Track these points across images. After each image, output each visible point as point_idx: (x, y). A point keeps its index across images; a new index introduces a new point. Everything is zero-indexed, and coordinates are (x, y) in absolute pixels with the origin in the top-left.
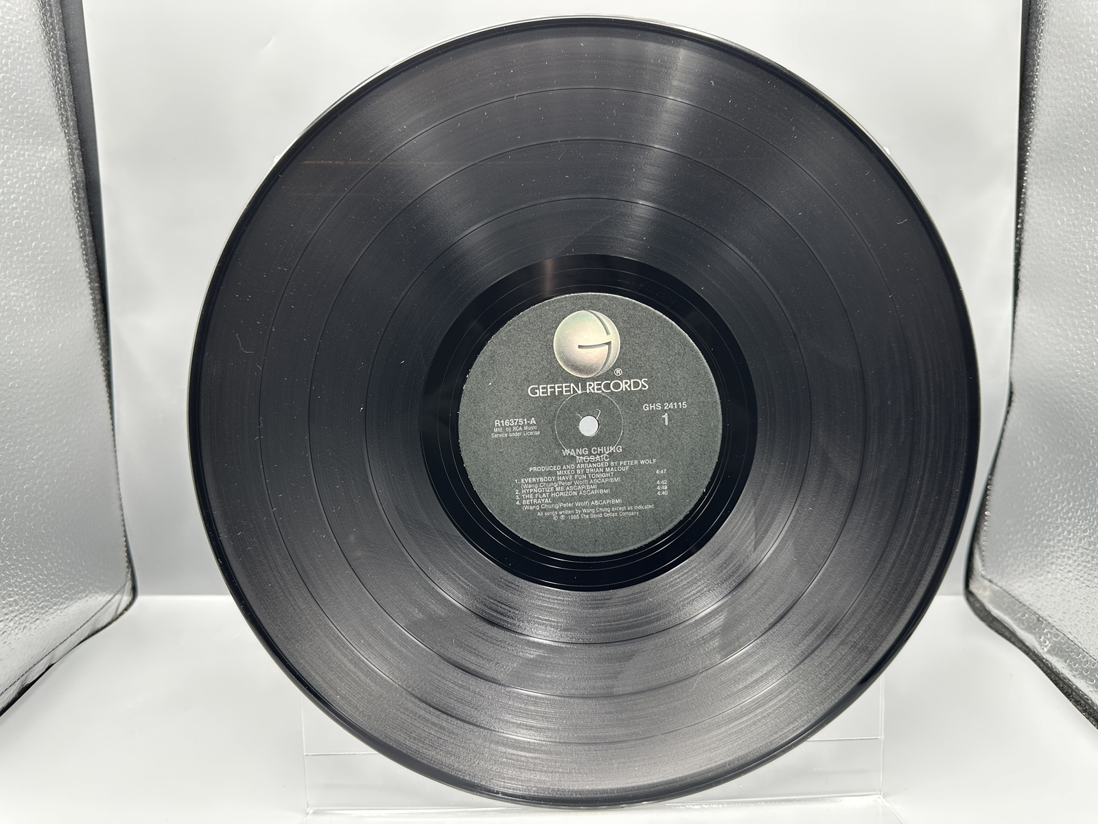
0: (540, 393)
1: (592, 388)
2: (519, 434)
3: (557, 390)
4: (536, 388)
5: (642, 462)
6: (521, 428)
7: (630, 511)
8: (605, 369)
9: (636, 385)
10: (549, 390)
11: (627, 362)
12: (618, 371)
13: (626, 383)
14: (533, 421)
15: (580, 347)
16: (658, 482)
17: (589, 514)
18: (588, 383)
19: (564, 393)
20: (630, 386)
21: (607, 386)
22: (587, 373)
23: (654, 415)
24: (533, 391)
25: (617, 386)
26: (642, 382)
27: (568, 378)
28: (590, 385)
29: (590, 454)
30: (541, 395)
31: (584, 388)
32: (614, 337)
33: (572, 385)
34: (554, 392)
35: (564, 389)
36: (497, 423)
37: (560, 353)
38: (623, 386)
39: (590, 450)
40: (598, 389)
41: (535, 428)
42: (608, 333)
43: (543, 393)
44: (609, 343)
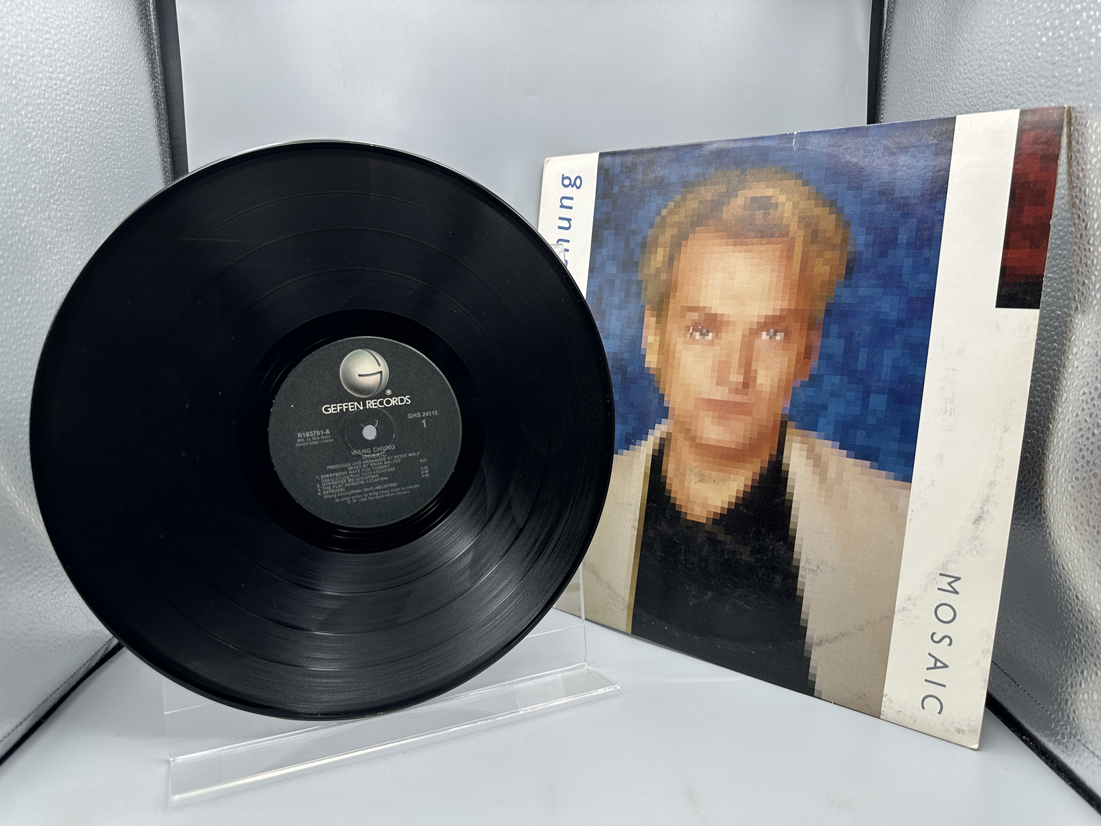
0: (331, 411)
1: (371, 404)
2: (318, 442)
3: (344, 407)
4: (330, 407)
5: (410, 455)
6: (318, 438)
7: (404, 490)
8: (379, 391)
9: (402, 400)
10: (339, 408)
11: (395, 383)
12: (389, 392)
13: (395, 400)
14: (328, 431)
15: (360, 375)
16: (422, 468)
17: (374, 496)
18: (367, 402)
19: (350, 410)
20: (397, 402)
21: (381, 403)
22: (366, 394)
23: (417, 420)
24: (326, 410)
25: (388, 402)
26: (405, 399)
27: (352, 399)
28: (369, 403)
29: (372, 453)
30: (333, 412)
31: (364, 405)
32: (384, 367)
33: (356, 403)
34: (343, 409)
35: (350, 407)
36: (299, 435)
37: (345, 381)
38: (393, 402)
39: (372, 450)
40: (375, 405)
41: (330, 437)
42: (379, 365)
43: (334, 410)
44: (381, 372)
